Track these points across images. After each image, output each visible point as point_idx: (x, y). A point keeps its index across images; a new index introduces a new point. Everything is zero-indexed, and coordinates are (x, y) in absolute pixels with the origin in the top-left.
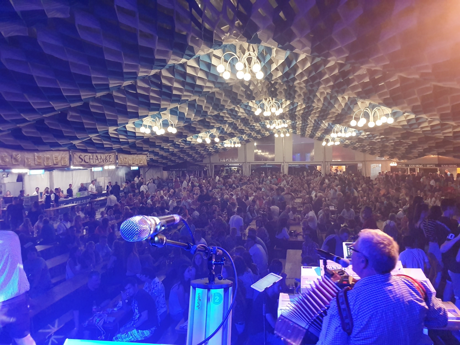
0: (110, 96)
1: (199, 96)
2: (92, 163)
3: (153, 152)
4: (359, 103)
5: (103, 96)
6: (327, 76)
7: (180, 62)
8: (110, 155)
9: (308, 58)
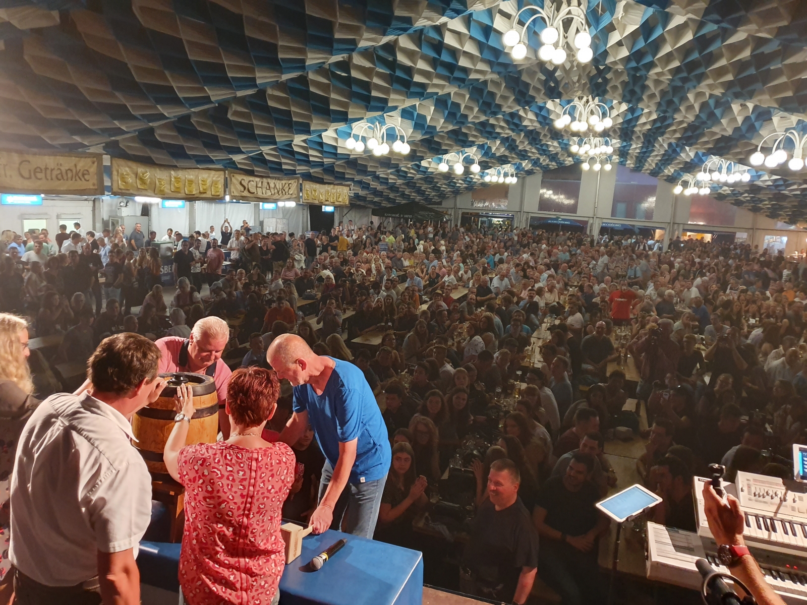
0: (303, 80)
1: (459, 87)
2: (260, 194)
3: (360, 182)
4: (775, 119)
5: (292, 80)
6: (723, 62)
7: (437, 23)
8: (290, 182)
9: (690, 23)
